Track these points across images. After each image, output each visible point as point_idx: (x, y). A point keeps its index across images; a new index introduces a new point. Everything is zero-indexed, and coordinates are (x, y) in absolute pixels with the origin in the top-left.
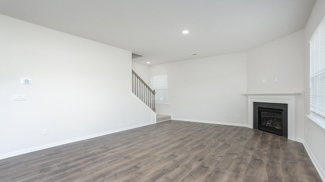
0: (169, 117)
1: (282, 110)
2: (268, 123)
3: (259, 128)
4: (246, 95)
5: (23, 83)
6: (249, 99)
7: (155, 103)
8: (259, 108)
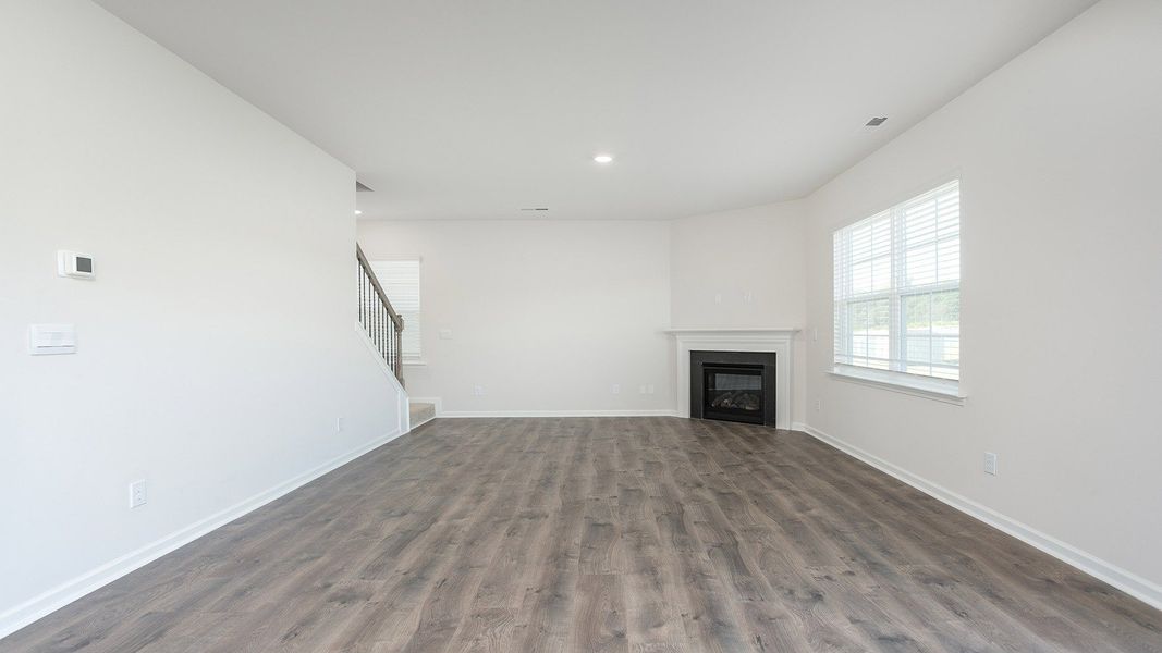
0: (431, 409)
1: (762, 367)
2: (726, 401)
3: (705, 414)
4: (671, 335)
5: (63, 274)
6: (680, 345)
7: (404, 362)
8: (704, 364)
